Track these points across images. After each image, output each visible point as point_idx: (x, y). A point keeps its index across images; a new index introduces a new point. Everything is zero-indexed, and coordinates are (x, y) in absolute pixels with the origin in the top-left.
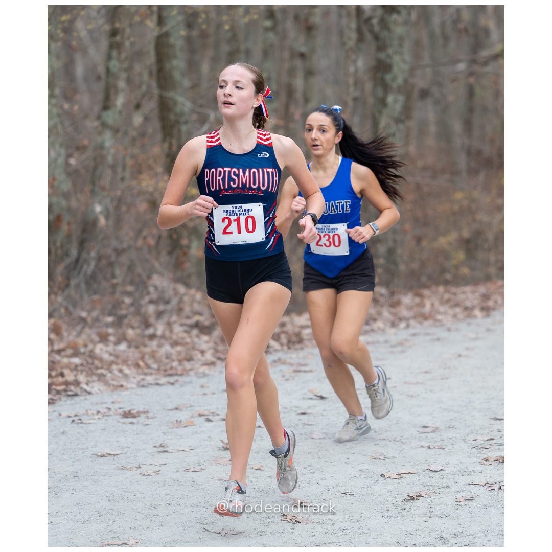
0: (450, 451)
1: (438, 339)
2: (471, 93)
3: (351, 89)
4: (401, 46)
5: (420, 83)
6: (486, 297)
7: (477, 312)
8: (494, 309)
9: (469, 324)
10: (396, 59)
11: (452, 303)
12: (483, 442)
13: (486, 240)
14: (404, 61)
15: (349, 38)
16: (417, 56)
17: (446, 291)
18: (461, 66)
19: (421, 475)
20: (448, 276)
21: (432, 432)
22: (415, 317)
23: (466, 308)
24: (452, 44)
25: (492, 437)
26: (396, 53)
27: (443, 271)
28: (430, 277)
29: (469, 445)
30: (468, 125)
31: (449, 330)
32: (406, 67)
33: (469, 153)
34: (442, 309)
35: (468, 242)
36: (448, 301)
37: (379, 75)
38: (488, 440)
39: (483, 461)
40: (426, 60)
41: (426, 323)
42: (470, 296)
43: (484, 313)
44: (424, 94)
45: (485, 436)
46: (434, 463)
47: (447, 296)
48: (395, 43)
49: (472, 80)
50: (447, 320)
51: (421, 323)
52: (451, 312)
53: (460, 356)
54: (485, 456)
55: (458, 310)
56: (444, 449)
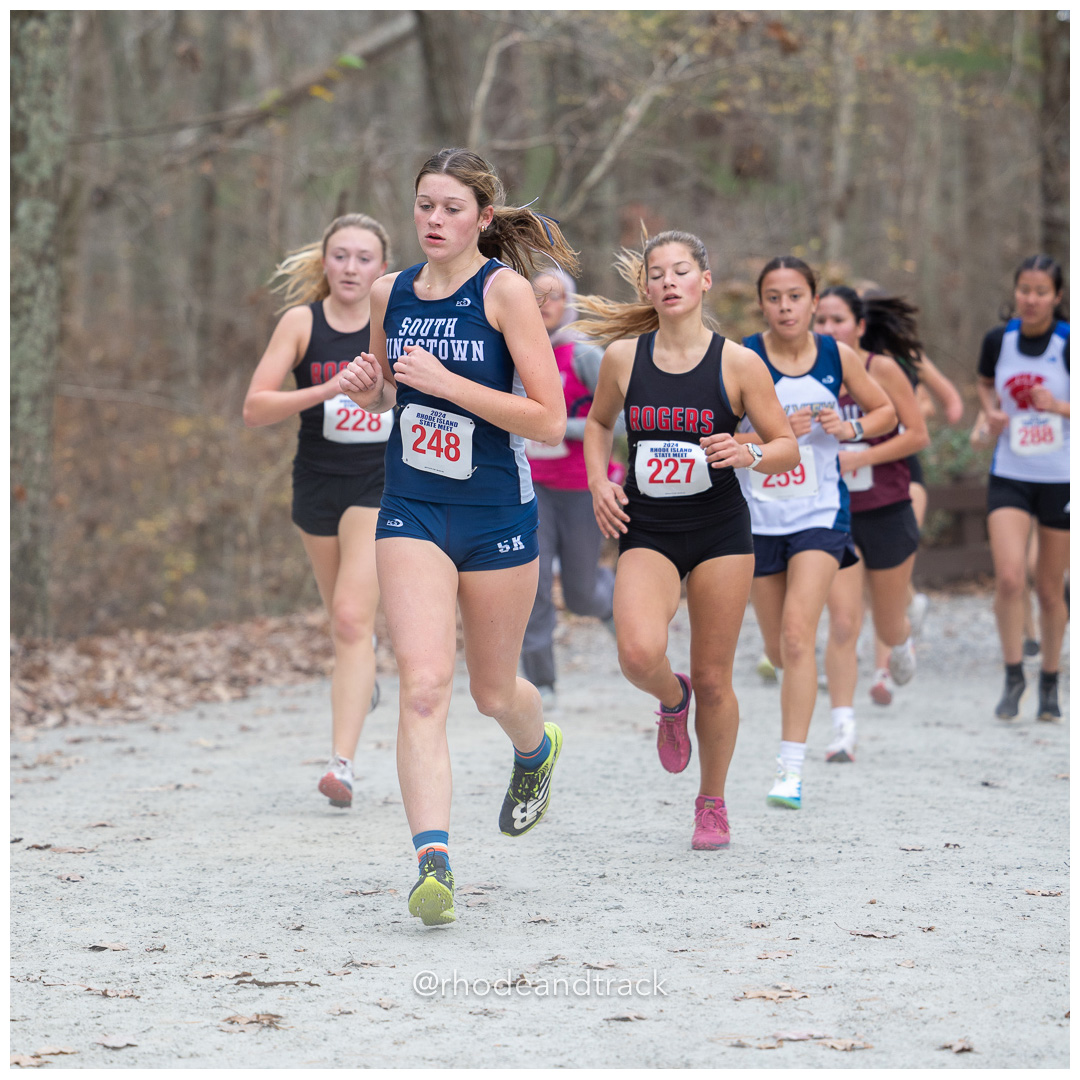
0: (151, 1001)
1: (132, 751)
2: (209, 197)
4: (48, 90)
5: (96, 176)
6: (240, 655)
7: (220, 690)
8: (259, 681)
9: (201, 716)
10: (37, 119)
11: (162, 669)
13: (241, 527)
14: (55, 127)
16: (87, 115)
17: (152, 643)
18: (187, 137)
19: (86, 1057)
20: (158, 609)
22: (79, 702)
23: (196, 681)
24: (167, 85)
25: (246, 970)
26: (36, 107)
27: (147, 595)
28: (115, 611)
29: (195, 987)
30: (203, 269)
31: (156, 729)
32: (58, 139)
33: (204, 332)
34: (141, 682)
35: (202, 529)
36: (156, 663)
39: (227, 1026)
40: (110, 126)
41: (105, 715)
42: (205, 651)
43: (237, 693)
44: (104, 199)
45: (231, 968)
46: (116, 1030)
47: (152, 653)
48: (35, 83)
49: (206, 168)
50: (153, 709)
51: (93, 715)
52: (161, 689)
53: (178, 787)
54: (230, 1014)
55: (177, 684)
56: (139, 997)
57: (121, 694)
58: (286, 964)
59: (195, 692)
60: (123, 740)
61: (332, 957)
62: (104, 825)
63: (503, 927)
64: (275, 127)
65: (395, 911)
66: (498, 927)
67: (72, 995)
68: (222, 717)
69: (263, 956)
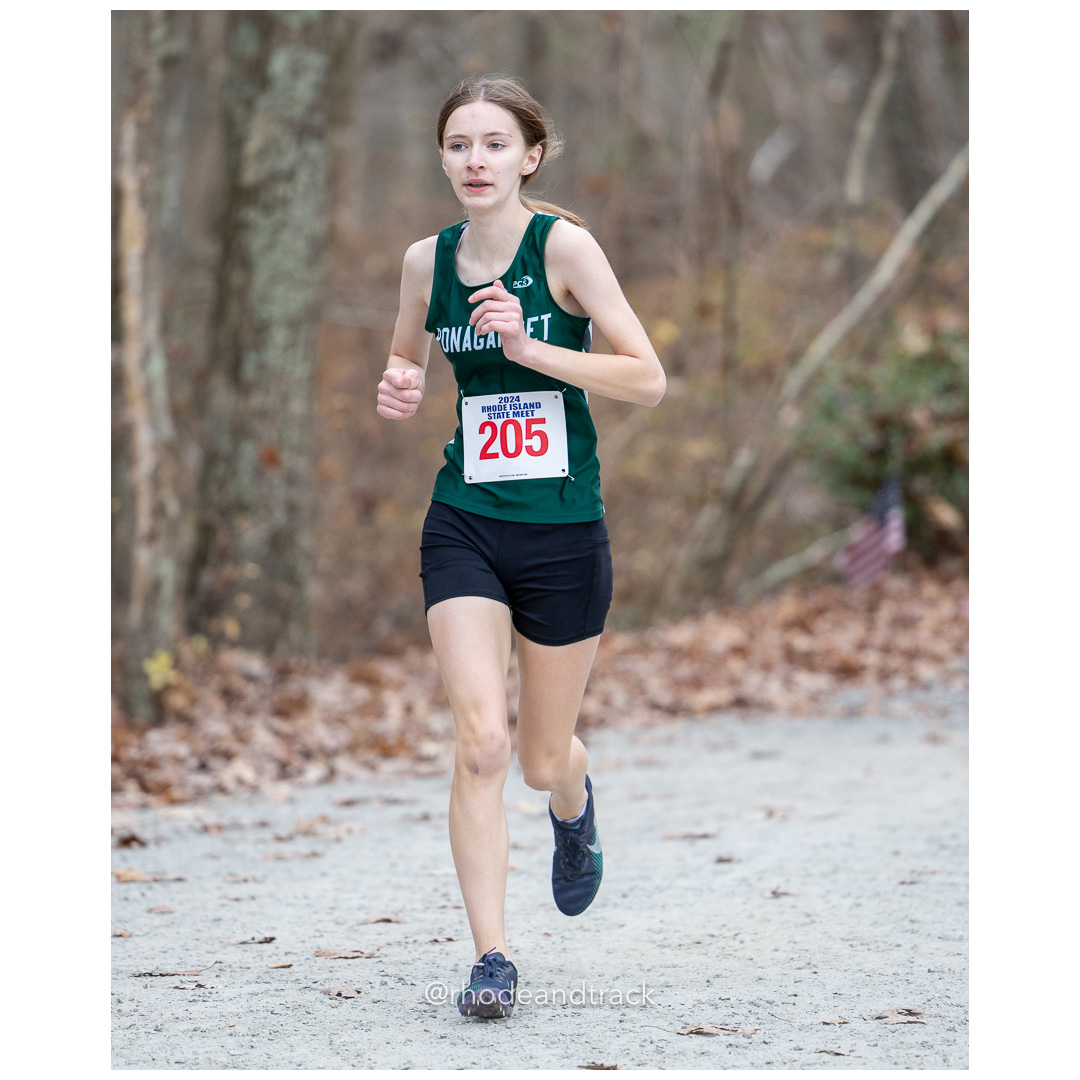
1: (425, 818)
22: (352, 749)
28: (400, 623)
34: (437, 723)
41: (388, 767)
44: (389, 47)
51: (372, 767)
57: (410, 738)
60: (413, 802)
62: (388, 921)
65: (793, 1045)
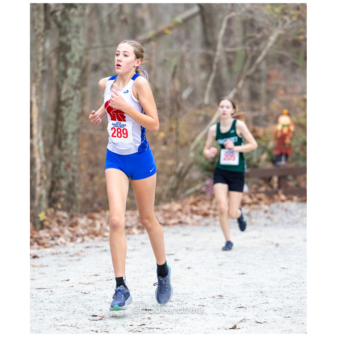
1: (105, 251)
3: (41, 64)
4: (78, 32)
5: (93, 59)
7: (135, 230)
9: (129, 239)
10: (74, 41)
12: (137, 327)
14: (80, 44)
15: (38, 26)
16: (90, 40)
21: (99, 320)
22: (88, 234)
23: (127, 227)
24: (117, 31)
25: (144, 323)
26: (74, 37)
29: (127, 329)
32: (81, 48)
37: (61, 54)
38: (141, 325)
40: (97, 43)
41: (97, 239)
43: (140, 231)
45: (139, 322)
48: (74, 30)
51: (93, 239)
56: (108, 332)
57: (102, 232)
58: (157, 321)
59: (127, 231)
60: (103, 247)
61: (172, 319)
62: (96, 275)
63: (229, 309)
64: (153, 44)
66: (227, 309)
67: (86, 331)
68: (135, 239)
69: (149, 318)
